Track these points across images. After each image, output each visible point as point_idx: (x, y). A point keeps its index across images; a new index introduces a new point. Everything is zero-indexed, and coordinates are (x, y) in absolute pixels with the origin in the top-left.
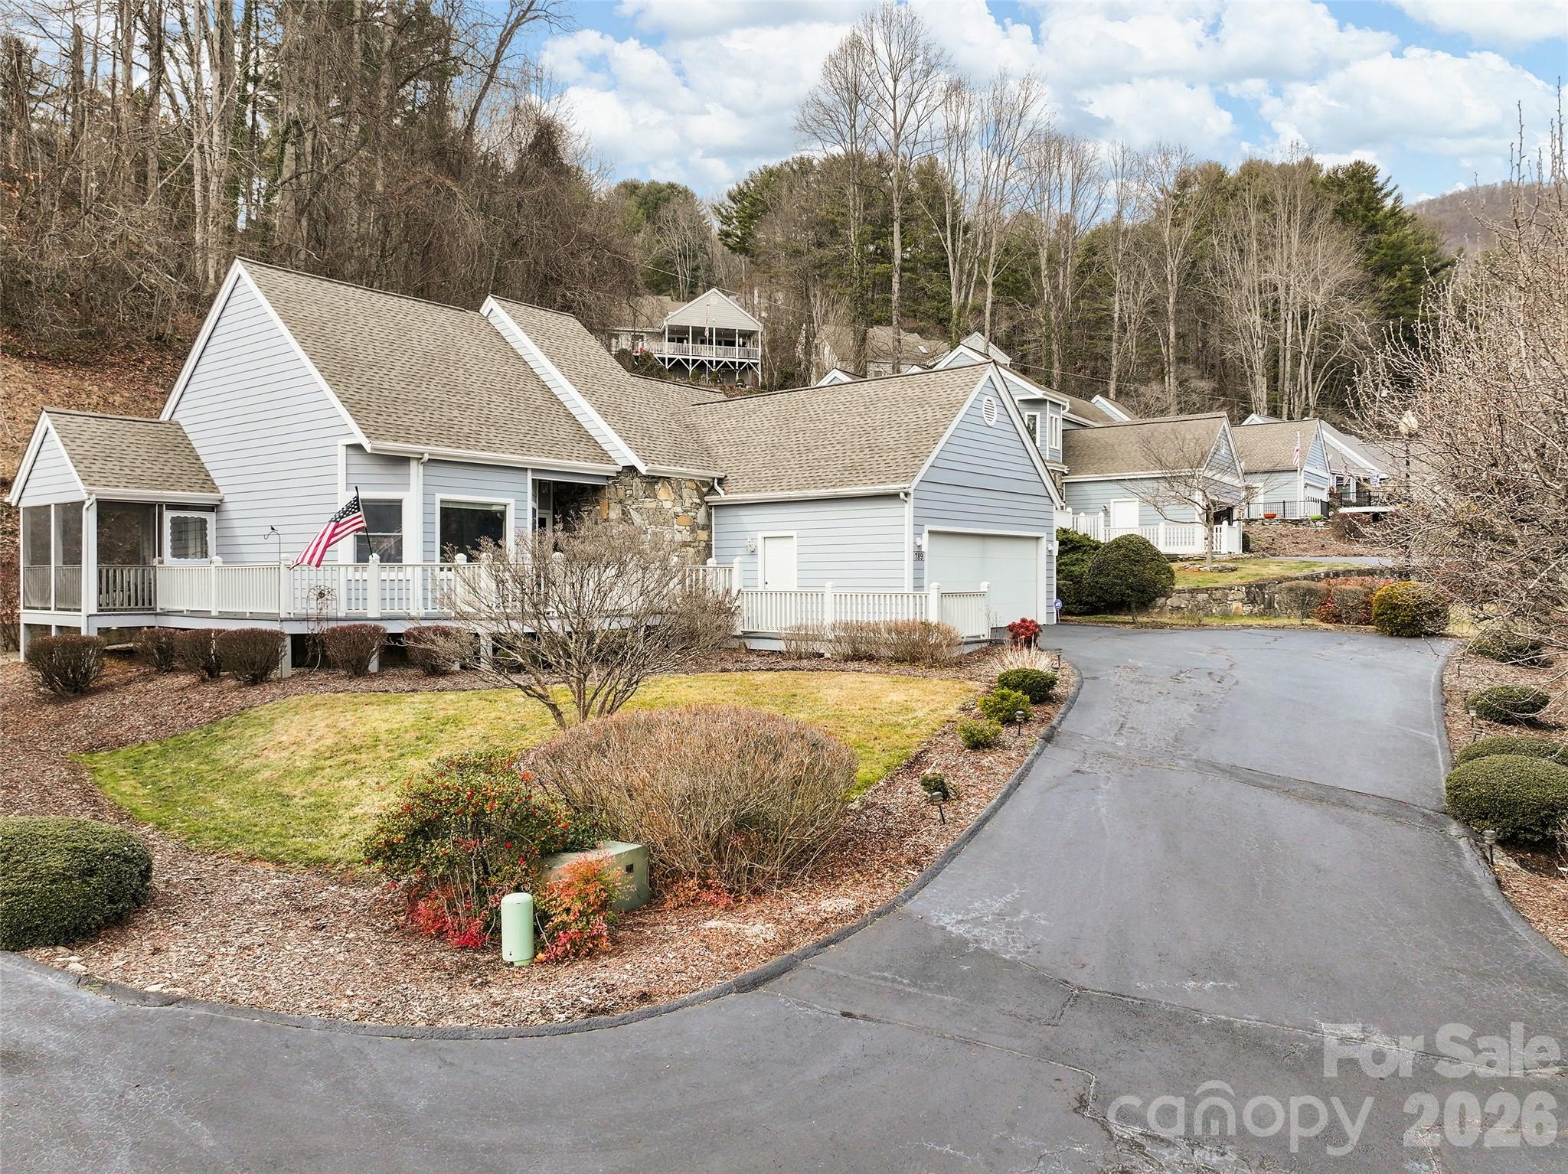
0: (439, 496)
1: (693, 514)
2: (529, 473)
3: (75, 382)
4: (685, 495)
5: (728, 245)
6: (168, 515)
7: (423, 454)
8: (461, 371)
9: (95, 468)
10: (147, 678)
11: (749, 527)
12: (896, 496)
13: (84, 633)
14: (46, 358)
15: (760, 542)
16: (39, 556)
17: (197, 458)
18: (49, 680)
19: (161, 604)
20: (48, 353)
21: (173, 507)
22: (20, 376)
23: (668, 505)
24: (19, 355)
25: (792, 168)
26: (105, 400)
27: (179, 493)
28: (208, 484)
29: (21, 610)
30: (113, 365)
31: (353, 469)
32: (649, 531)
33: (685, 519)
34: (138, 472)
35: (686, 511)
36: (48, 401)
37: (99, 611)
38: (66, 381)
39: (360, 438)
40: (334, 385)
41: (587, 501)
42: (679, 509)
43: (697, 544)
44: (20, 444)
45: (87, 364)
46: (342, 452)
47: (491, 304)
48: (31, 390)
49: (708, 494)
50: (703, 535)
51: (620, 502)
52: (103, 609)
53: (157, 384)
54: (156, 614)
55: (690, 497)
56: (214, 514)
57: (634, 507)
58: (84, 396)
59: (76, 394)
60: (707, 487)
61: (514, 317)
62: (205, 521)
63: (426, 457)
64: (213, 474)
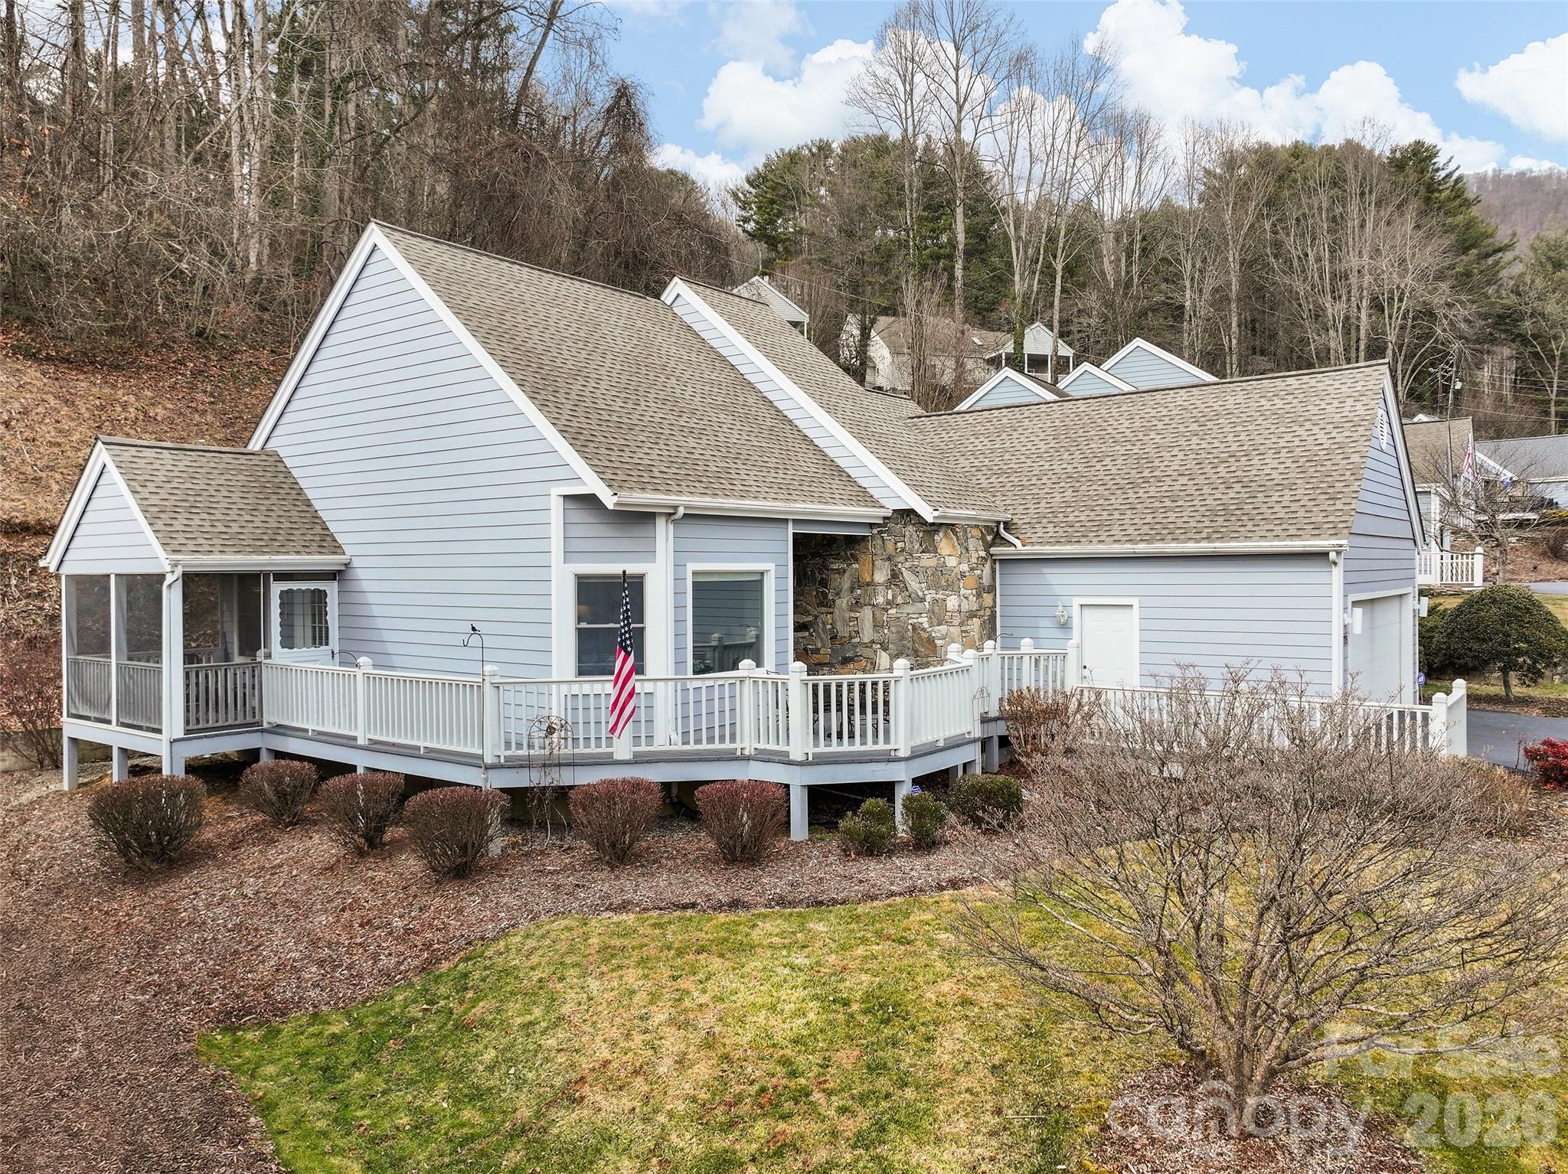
0: (692, 567)
1: (979, 572)
2: (790, 525)
3: (107, 390)
4: (971, 548)
5: (747, 232)
6: (277, 588)
7: (676, 507)
8: (673, 380)
9: (178, 526)
10: (263, 836)
11: (1058, 590)
12: (1325, 555)
13: (166, 772)
14: (68, 361)
15: (1075, 611)
16: (94, 642)
17: (308, 503)
18: (124, 848)
19: (269, 718)
20: (69, 354)
21: (281, 576)
22: (38, 383)
23: (952, 562)
24: (34, 357)
25: (810, 151)
26: (145, 413)
27: (293, 558)
28: (328, 542)
29: (64, 718)
30: (149, 368)
31: (575, 531)
32: (928, 598)
33: (971, 581)
34: (235, 528)
35: (972, 569)
36: (74, 416)
37: (187, 732)
38: (95, 390)
39: (592, 484)
40: (542, 406)
41: (837, 557)
42: (965, 567)
43: (981, 613)
44: (44, 475)
45: (117, 367)
46: (556, 506)
47: (678, 289)
48: (52, 402)
49: (993, 544)
50: (987, 599)
51: (889, 559)
52: (193, 730)
53: (205, 392)
54: (263, 731)
55: (977, 550)
56: (336, 583)
57: (907, 565)
58: (119, 409)
59: (108, 407)
60: (995, 534)
61: (713, 306)
62: (322, 595)
63: (681, 511)
64: (333, 527)
